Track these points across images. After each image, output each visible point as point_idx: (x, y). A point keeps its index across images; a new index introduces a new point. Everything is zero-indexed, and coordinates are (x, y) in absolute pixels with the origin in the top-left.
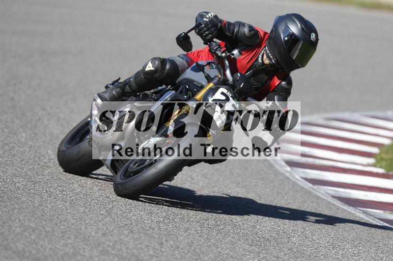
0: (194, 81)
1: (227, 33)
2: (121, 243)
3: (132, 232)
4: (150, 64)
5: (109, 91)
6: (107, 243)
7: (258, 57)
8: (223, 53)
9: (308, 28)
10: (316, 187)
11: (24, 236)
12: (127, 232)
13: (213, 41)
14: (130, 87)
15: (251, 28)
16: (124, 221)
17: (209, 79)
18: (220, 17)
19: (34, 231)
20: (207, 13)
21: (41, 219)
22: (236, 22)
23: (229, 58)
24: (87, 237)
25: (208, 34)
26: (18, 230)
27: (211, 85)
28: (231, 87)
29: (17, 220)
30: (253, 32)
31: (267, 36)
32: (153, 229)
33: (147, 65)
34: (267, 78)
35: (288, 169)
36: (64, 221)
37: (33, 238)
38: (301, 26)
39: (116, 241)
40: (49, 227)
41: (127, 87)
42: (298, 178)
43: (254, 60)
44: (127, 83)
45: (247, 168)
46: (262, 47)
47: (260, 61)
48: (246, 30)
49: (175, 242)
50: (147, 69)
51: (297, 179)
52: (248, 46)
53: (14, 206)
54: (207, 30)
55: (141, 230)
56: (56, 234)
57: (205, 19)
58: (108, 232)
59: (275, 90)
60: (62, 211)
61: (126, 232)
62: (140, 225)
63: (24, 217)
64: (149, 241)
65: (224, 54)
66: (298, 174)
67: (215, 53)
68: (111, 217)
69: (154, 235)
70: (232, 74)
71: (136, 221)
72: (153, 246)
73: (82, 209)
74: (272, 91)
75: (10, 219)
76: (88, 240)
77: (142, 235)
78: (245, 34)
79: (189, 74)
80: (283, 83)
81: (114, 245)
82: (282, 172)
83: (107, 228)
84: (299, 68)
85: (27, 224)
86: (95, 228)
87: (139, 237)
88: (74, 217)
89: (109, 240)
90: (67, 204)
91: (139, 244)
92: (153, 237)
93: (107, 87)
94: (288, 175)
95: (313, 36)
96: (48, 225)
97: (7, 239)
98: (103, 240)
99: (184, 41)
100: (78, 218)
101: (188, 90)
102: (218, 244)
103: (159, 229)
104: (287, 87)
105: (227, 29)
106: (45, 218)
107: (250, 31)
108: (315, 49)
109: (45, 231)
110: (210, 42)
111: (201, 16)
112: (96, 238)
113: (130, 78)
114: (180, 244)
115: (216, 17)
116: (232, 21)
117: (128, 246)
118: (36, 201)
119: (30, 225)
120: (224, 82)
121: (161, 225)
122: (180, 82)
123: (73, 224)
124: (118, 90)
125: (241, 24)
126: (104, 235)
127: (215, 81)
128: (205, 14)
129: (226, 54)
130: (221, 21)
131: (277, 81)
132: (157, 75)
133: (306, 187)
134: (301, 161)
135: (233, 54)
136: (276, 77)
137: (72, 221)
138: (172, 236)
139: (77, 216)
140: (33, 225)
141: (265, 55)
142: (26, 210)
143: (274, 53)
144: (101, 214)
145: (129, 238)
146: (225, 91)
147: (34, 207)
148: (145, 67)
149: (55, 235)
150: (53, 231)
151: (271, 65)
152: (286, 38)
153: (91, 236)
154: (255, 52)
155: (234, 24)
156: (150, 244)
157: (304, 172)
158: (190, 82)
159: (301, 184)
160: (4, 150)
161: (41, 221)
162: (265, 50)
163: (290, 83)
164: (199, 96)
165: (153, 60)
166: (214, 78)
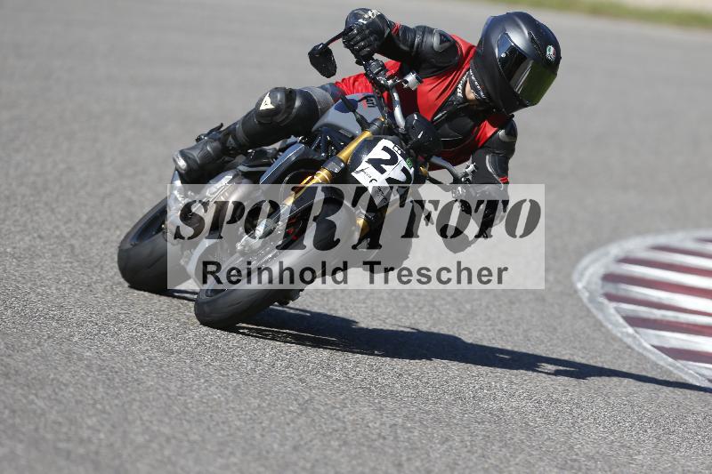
0: (339, 128)
1: (402, 46)
2: (326, 464)
3: (345, 443)
4: (267, 99)
5: (201, 146)
6: (301, 463)
7: (457, 88)
8: (388, 79)
9: (543, 36)
10: (679, 363)
11: (150, 451)
12: (337, 443)
13: (373, 59)
14: (235, 138)
15: (444, 38)
16: (332, 423)
17: (364, 124)
18: (390, 17)
19: (168, 440)
20: (366, 11)
21: (181, 420)
22: (417, 27)
23: (399, 88)
24: (264, 453)
25: (364, 47)
26: (140, 439)
27: (367, 134)
28: (403, 139)
29: (138, 422)
30: (447, 44)
31: (472, 52)
32: (384, 438)
33: (262, 100)
34: (472, 123)
35: (630, 330)
36: (223, 423)
37: (167, 452)
38: (529, 34)
39: (317, 461)
40: (195, 434)
41: (230, 139)
42: (649, 347)
43: (449, 92)
44: (231, 131)
45: (555, 329)
46: (464, 70)
47: (460, 95)
48: (435, 41)
49: (424, 462)
50: (263, 107)
51: (645, 348)
52: (440, 68)
53: (132, 396)
54: (362, 40)
55: (362, 440)
56: (209, 447)
57: (361, 20)
58: (302, 443)
59: (486, 144)
60: (219, 404)
61: (335, 444)
62: (360, 431)
63: (150, 415)
64: (377, 459)
65: (390, 82)
66: (649, 339)
67: (374, 79)
68: (308, 417)
69: (387, 449)
70: (405, 114)
71: (354, 423)
72: (384, 468)
73: (255, 402)
74: (482, 147)
75: (126, 419)
76: (267, 459)
77: (365, 449)
78: (432, 47)
79: (334, 117)
80: (501, 133)
81: (313, 466)
82: (619, 335)
83: (301, 436)
84: (526, 106)
85: (155, 428)
86: (278, 436)
87: (360, 453)
88: (241, 417)
89: (304, 458)
90: (229, 393)
91: (359, 465)
92: (385, 453)
93: (198, 140)
94: (629, 341)
95: (550, 51)
96: (195, 430)
97: (120, 456)
98: (294, 457)
99: (322, 59)
100: (248, 417)
101: (329, 144)
102: (502, 466)
103: (396, 438)
104: (507, 139)
105: (401, 39)
106: (187, 418)
107: (442, 42)
108: (555, 74)
109: (188, 441)
110: (367, 61)
111: (355, 15)
112: (281, 455)
113: (235, 124)
114: (434, 466)
115: (381, 17)
116: (412, 25)
117: (338, 469)
118: (173, 388)
119: (162, 429)
120: (389, 130)
121: (399, 431)
122: (317, 130)
123: (238, 429)
124: (216, 144)
125: (427, 31)
126: (295, 448)
127: (374, 127)
128: (361, 12)
129: (395, 81)
130: (390, 25)
131: (490, 130)
132: (279, 118)
133: (662, 363)
134: (652, 317)
135: (406, 82)
136: (486, 122)
137: (238, 423)
138: (418, 452)
139: (246, 414)
140: (166, 430)
141: (468, 85)
142: (154, 403)
143: (483, 81)
144: (290, 411)
145: (341, 454)
146: (390, 145)
147: (169, 397)
148: (259, 104)
149: (207, 449)
150: (203, 441)
151: (479, 101)
152: (503, 55)
153: (273, 449)
154: (450, 78)
155: (414, 31)
156: (379, 464)
157: (658, 336)
158: (334, 129)
159: (653, 358)
160: (115, 293)
161: (182, 424)
162: (469, 76)
163: (512, 133)
164: (346, 154)
165: (273, 92)
166: (372, 123)
